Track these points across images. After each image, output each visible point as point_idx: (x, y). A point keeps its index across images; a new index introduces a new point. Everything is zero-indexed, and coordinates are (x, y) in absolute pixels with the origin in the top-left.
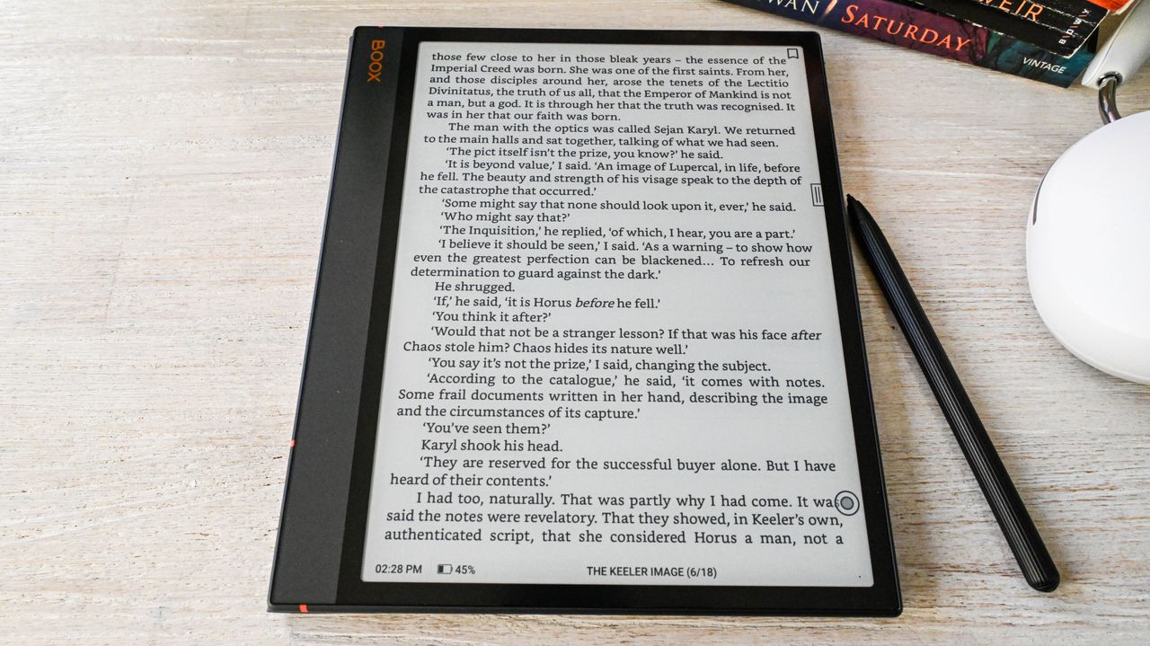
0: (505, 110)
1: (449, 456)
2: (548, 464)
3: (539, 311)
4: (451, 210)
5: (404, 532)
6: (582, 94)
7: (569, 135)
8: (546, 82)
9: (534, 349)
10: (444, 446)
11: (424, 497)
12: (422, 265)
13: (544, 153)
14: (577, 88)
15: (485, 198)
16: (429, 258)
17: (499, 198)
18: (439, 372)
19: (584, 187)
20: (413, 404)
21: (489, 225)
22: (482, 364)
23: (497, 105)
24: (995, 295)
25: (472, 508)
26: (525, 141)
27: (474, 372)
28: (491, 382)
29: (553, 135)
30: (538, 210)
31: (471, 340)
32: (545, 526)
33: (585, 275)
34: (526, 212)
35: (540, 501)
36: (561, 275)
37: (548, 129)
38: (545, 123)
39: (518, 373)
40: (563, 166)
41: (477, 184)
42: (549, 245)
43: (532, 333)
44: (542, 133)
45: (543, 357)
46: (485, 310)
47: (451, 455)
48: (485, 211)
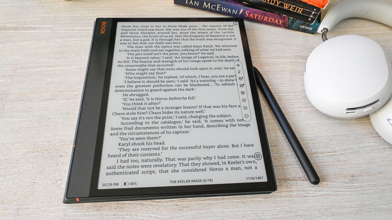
0: (145, 42)
1: (127, 148)
2: (161, 149)
3: (157, 101)
4: (128, 72)
5: (113, 173)
6: (170, 36)
7: (166, 48)
8: (158, 33)
9: (156, 113)
10: (126, 145)
11: (119, 161)
12: (118, 89)
13: (158, 54)
14: (168, 35)
15: (139, 68)
16: (121, 87)
17: (143, 68)
18: (124, 121)
19: (171, 64)
20: (116, 132)
21: (140, 76)
22: (138, 118)
23: (143, 40)
24: (296, 95)
25: (135, 164)
26: (152, 51)
27: (136, 121)
28: (141, 124)
29: (161, 48)
30: (156, 71)
31: (135, 111)
32: (160, 168)
33: (172, 90)
34: (152, 72)
35: (158, 161)
36: (164, 90)
37: (159, 47)
38: (158, 45)
39: (150, 121)
40: (164, 58)
41: (136, 64)
42: (160, 81)
43: (155, 108)
44: (157, 48)
45: (159, 115)
46: (139, 102)
47: (128, 147)
48: (139, 72)
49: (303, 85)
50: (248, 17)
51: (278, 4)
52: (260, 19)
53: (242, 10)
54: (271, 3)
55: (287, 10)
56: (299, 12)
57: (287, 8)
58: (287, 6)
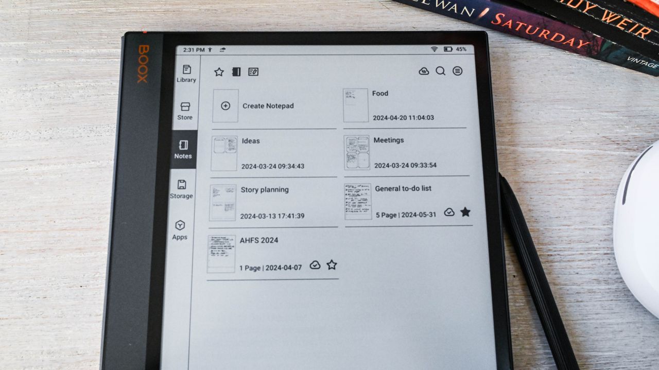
49: (611, 221)
50: (499, 25)
51: (588, 8)
52: (529, 32)
53: (487, 10)
54: (568, 4)
55: (608, 25)
56: (640, 34)
57: (608, 21)
58: (610, 16)
